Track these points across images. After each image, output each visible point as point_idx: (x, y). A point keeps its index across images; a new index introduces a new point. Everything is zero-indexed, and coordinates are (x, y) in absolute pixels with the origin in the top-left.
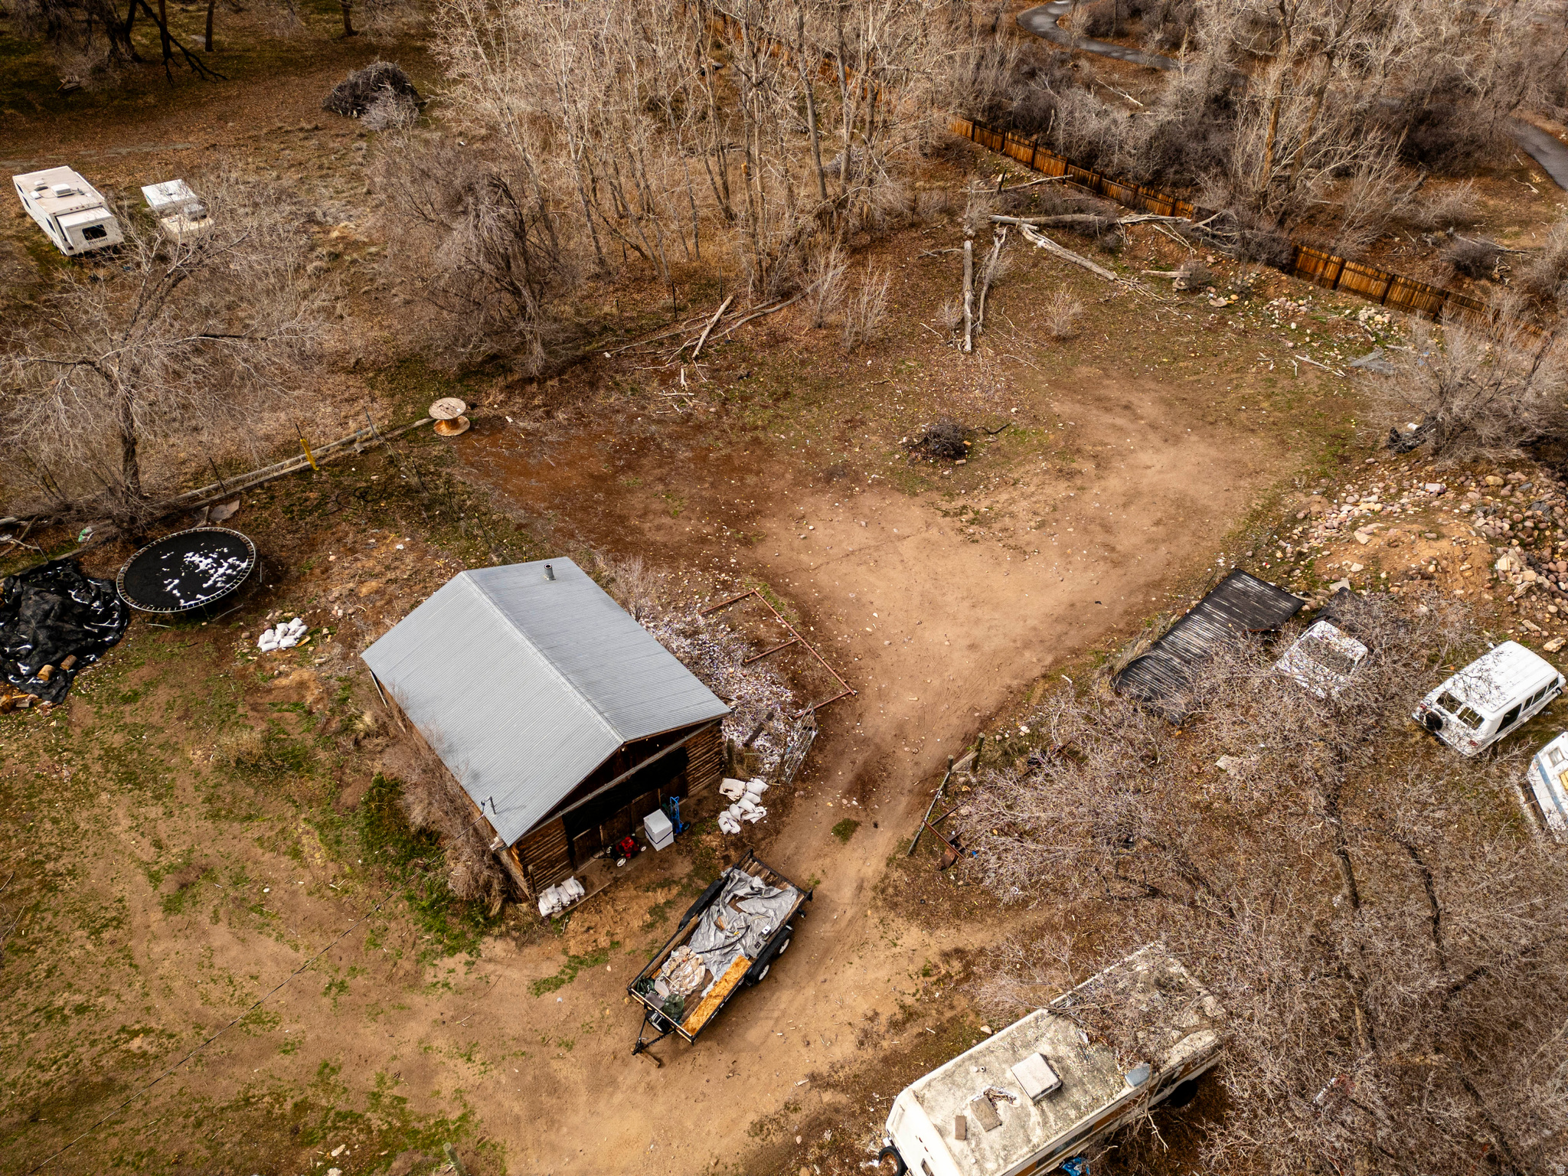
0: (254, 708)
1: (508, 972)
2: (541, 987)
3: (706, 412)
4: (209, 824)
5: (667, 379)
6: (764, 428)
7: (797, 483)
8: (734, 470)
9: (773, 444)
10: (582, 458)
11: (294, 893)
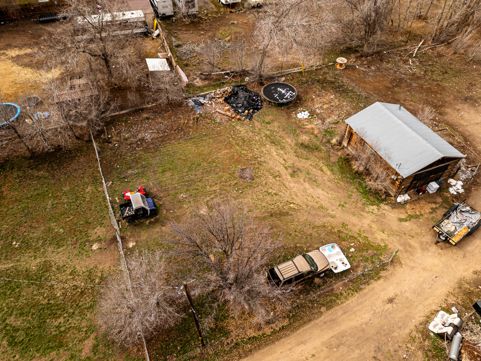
0: (301, 132)
1: (390, 214)
2: (401, 220)
3: (420, 73)
4: (297, 158)
5: (406, 62)
6: (440, 81)
7: (454, 99)
8: (432, 92)
9: (445, 87)
10: (382, 81)
11: (324, 180)
